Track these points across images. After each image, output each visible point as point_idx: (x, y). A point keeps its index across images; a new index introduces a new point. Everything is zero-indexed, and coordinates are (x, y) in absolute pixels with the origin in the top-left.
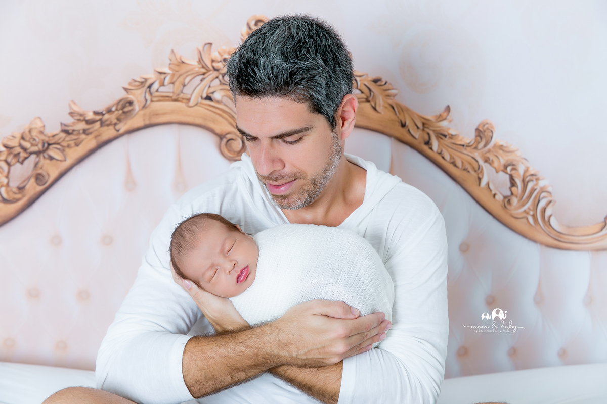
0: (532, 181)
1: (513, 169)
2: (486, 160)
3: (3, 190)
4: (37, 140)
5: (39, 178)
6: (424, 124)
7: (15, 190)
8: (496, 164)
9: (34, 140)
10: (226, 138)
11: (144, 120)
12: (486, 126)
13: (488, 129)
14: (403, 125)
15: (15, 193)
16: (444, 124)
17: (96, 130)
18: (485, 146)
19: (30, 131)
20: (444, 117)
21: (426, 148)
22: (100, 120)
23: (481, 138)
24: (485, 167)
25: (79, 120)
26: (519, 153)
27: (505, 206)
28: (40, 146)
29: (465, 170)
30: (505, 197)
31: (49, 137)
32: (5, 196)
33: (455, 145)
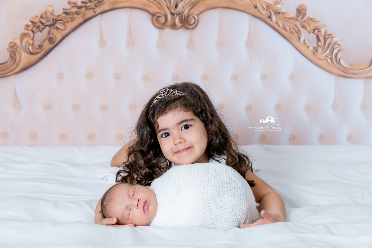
0: (329, 38)
1: (318, 31)
2: (303, 27)
3: (30, 47)
4: (50, 18)
5: (51, 40)
6: (267, 6)
7: (37, 47)
8: (308, 29)
9: (48, 18)
10: (156, 16)
11: (110, 6)
12: (302, 7)
13: (303, 8)
14: (256, 7)
15: (37, 49)
16: (279, 6)
17: (83, 12)
18: (302, 18)
19: (46, 13)
20: (279, 2)
21: (269, 20)
22: (85, 6)
23: (300, 14)
24: (303, 30)
25: (73, 6)
26: (321, 22)
27: (314, 53)
28: (51, 22)
29: (291, 32)
30: (314, 48)
31: (56, 16)
32: (31, 50)
33: (285, 18)
